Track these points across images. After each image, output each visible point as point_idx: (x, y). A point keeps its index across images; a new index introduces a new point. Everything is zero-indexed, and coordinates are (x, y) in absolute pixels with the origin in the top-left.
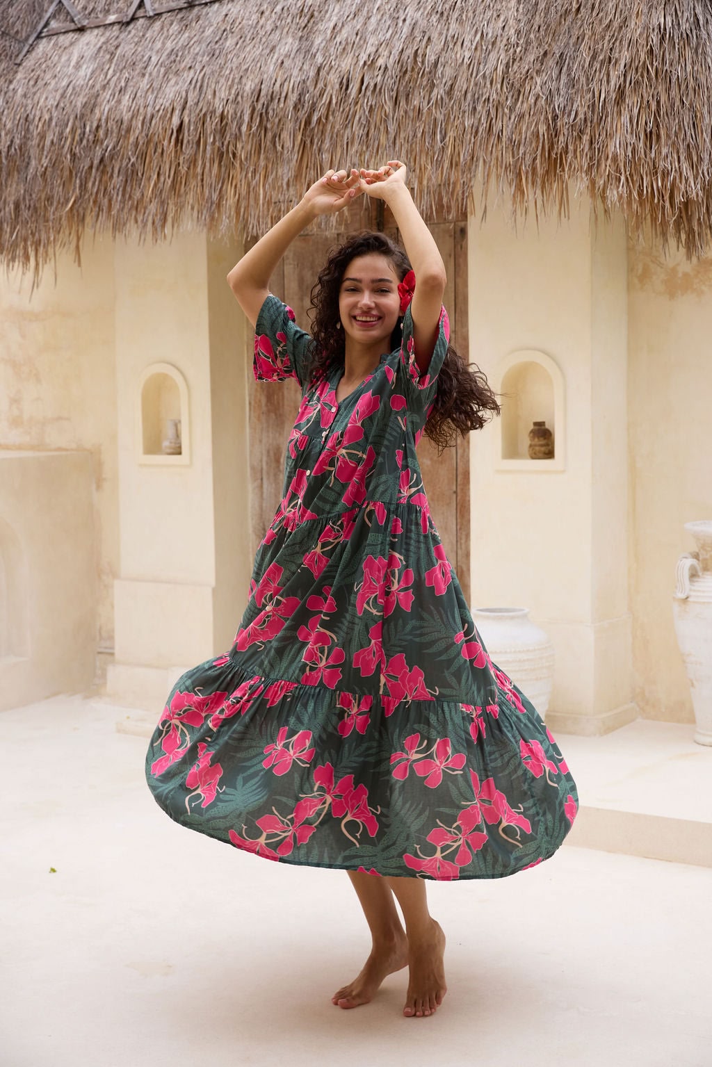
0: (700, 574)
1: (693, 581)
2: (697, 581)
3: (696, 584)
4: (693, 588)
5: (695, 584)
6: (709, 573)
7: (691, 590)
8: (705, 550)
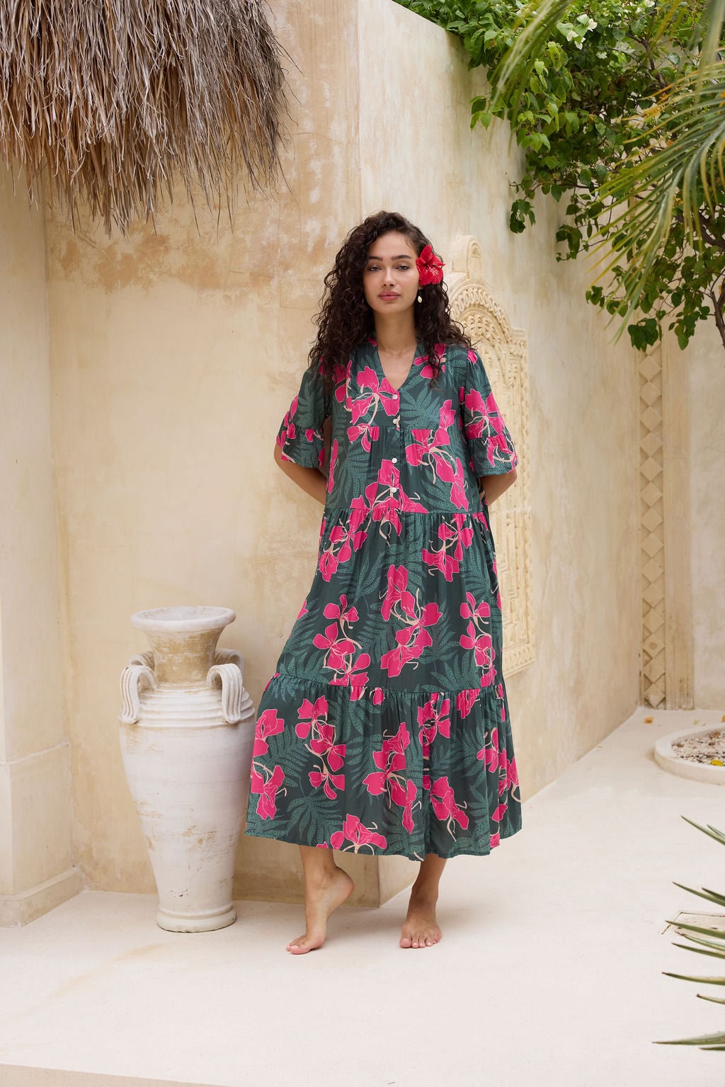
0: (155, 687)
1: (145, 698)
2: (151, 697)
3: (148, 702)
4: (144, 707)
5: (146, 702)
6: (166, 685)
7: (141, 710)
8: (161, 651)
